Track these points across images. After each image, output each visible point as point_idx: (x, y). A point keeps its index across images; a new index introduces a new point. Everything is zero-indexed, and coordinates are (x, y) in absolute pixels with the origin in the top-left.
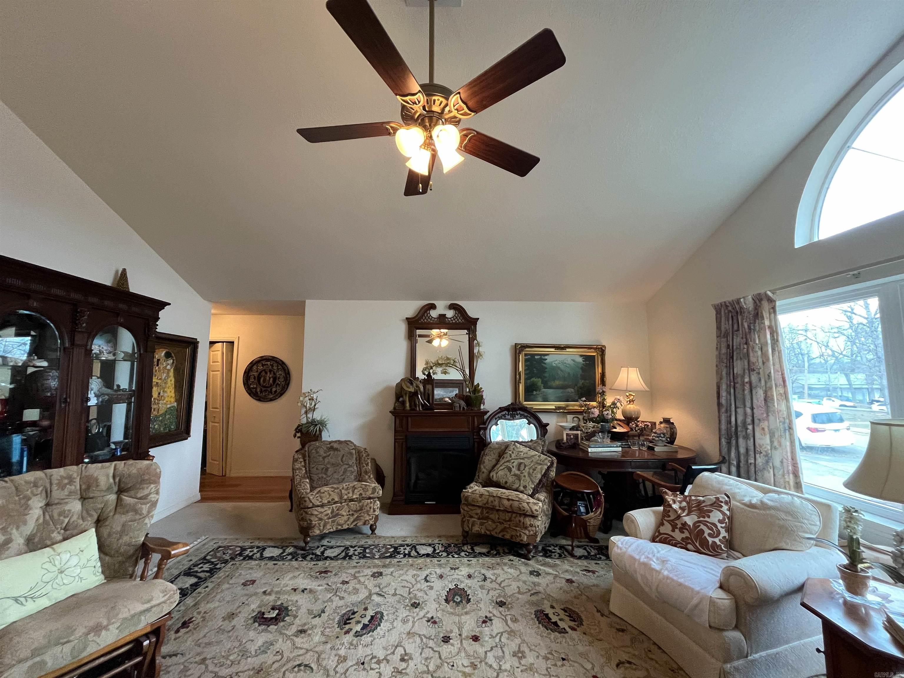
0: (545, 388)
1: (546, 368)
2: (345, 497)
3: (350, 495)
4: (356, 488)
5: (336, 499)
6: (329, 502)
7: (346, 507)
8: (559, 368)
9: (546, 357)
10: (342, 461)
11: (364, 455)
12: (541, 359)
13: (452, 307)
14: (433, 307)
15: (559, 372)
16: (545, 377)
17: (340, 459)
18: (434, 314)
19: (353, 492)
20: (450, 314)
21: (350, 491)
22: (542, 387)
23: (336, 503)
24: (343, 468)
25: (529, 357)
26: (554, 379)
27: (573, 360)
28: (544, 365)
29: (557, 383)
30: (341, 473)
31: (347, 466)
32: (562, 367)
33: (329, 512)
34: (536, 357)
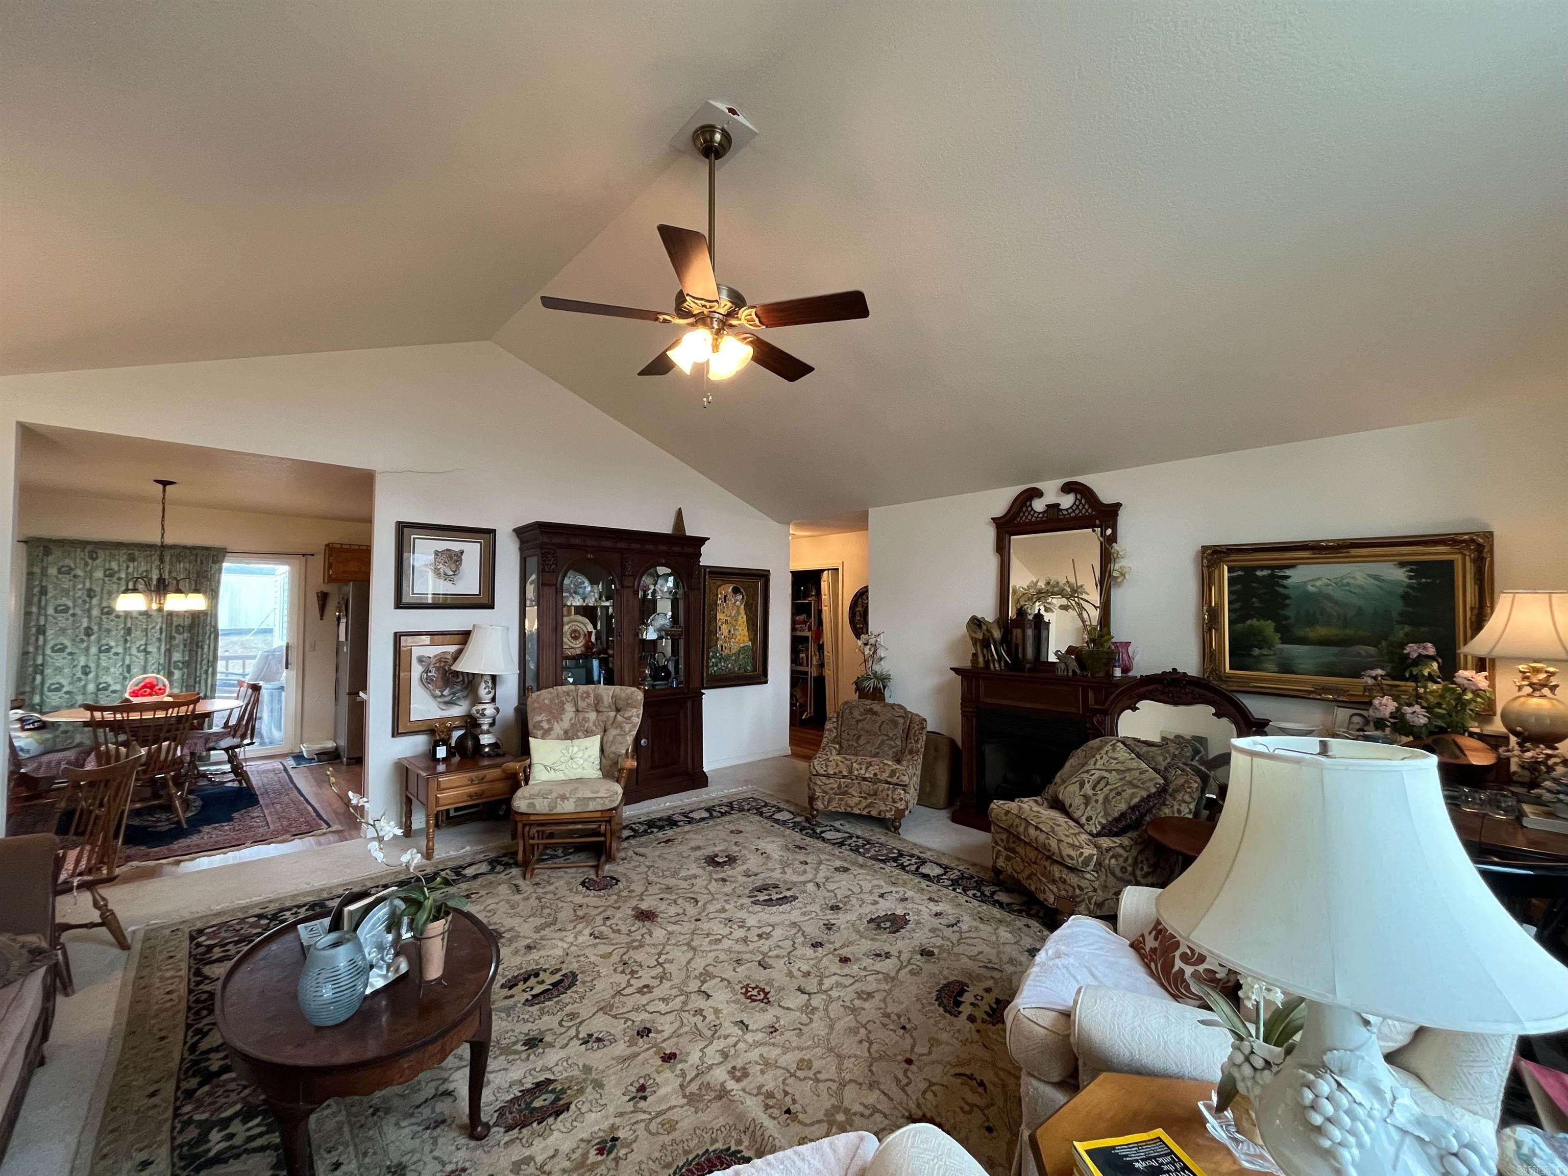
0: (1284, 641)
1: (1287, 597)
2: (856, 773)
3: (863, 772)
4: (871, 765)
5: (845, 773)
6: (835, 774)
7: (856, 785)
8: (1328, 597)
9: (1288, 572)
10: (880, 730)
11: (917, 727)
12: (1272, 576)
13: (1068, 488)
14: (1036, 493)
15: (1328, 605)
16: (1287, 618)
17: (878, 725)
18: (1039, 505)
19: (867, 768)
20: (1067, 501)
21: (864, 767)
22: (1277, 640)
23: (844, 777)
24: (881, 738)
25: (1240, 573)
26: (1311, 621)
27: (1376, 577)
28: (1281, 590)
29: (1321, 631)
30: (877, 745)
31: (886, 738)
32: (1338, 595)
33: (836, 786)
34: (1259, 573)
